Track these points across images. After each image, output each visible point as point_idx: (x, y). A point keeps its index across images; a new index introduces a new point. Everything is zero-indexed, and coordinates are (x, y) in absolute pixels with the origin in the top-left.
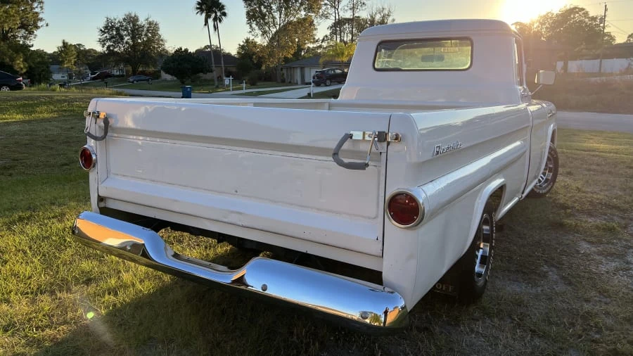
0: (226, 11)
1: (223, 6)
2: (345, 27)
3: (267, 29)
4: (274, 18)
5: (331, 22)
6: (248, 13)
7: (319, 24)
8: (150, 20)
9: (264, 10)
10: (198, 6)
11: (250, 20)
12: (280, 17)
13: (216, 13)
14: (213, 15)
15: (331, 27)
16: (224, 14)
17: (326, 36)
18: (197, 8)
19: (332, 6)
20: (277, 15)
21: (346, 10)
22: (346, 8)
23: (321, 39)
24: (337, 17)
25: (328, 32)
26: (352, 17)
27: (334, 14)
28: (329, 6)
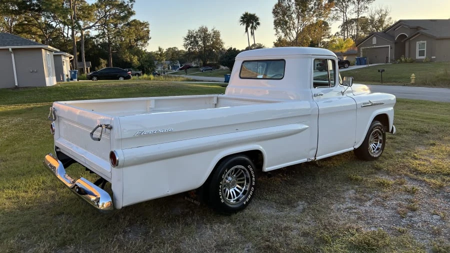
0: (259, 21)
1: (258, 18)
2: (353, 25)
3: (288, 31)
4: (294, 24)
5: (340, 22)
6: (275, 22)
7: (331, 25)
8: (215, 30)
9: (287, 19)
10: (242, 20)
11: (276, 26)
12: (298, 22)
13: (253, 23)
14: (251, 25)
15: (342, 26)
16: (258, 24)
17: (337, 33)
18: (241, 21)
19: (341, 11)
20: (296, 21)
21: (353, 13)
22: (352, 12)
23: (334, 35)
24: (345, 19)
25: (339, 30)
26: (357, 18)
27: (343, 17)
28: (339, 11)
